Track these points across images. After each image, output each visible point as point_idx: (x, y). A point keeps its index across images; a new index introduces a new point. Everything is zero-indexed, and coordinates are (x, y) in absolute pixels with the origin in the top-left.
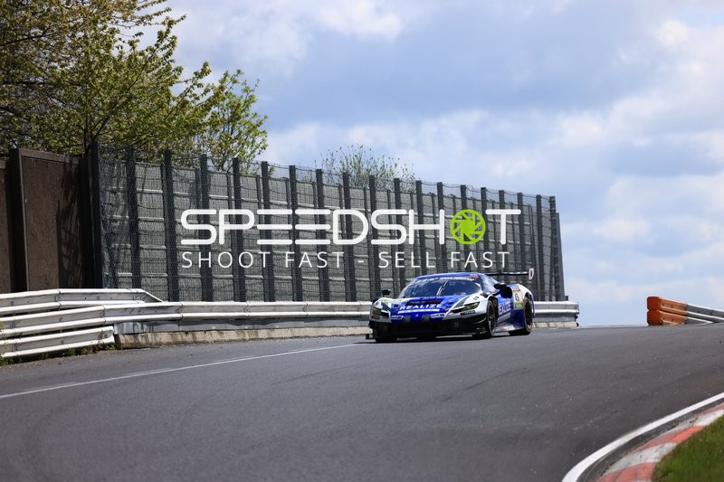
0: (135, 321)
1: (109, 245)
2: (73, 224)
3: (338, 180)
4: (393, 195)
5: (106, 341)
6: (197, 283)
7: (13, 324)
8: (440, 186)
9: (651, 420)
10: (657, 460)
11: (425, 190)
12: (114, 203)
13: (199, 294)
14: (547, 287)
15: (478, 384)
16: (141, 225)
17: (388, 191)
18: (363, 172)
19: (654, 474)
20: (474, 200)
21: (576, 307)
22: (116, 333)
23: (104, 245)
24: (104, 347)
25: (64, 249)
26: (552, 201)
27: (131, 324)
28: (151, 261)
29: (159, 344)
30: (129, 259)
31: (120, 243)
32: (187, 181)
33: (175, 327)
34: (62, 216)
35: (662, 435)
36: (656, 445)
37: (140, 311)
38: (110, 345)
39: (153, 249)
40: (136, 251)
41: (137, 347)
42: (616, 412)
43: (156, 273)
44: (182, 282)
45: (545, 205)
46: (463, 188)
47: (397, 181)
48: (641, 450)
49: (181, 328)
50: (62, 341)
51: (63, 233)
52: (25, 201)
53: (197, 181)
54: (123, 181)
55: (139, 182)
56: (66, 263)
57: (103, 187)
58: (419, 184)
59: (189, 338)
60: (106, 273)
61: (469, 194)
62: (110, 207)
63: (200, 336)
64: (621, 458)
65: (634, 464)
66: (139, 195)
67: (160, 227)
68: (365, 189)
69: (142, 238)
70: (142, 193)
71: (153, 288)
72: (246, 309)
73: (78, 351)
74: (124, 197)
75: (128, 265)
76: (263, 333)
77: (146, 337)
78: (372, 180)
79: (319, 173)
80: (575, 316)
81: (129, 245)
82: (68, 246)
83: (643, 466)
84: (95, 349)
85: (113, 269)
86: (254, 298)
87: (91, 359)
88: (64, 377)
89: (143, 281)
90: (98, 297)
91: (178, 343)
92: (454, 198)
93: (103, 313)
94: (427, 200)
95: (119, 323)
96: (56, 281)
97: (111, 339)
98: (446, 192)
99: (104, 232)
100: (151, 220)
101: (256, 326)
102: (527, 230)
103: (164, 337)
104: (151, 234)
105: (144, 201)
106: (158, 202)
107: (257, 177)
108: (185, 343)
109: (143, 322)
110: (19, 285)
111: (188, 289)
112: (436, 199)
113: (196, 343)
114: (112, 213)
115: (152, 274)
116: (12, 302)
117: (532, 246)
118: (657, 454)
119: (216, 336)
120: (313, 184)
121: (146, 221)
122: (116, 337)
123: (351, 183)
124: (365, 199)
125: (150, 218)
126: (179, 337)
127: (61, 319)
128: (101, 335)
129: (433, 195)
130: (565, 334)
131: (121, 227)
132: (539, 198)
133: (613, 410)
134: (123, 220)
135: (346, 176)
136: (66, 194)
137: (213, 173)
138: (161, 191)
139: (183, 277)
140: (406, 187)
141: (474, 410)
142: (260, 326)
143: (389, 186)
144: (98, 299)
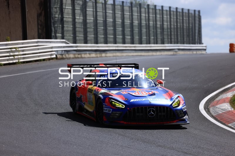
0: (62, 51)
1: (54, 25)
2: (42, 18)
3: (129, 5)
4: (147, 10)
5: (53, 57)
6: (82, 38)
7: (23, 51)
8: (162, 7)
9: (230, 83)
10: (231, 96)
11: (157, 8)
12: (56, 12)
13: (83, 42)
14: (196, 40)
15: (173, 72)
16: (65, 19)
17: (145, 9)
18: (137, 2)
19: (230, 100)
20: (173, 11)
21: (206, 47)
22: (56, 54)
23: (52, 25)
24: (52, 59)
25: (39, 27)
26: (199, 12)
27: (61, 51)
28: (68, 31)
29: (70, 58)
30: (60, 30)
31: (58, 25)
32: (80, 5)
33: (75, 52)
34: (39, 15)
35: (233, 88)
36: (231, 91)
37: (64, 47)
38: (54, 58)
39: (68, 27)
40: (63, 27)
41: (63, 59)
42: (218, 81)
43: (69, 35)
44: (77, 38)
45: (197, 13)
46: (170, 8)
47: (148, 5)
48: (226, 93)
49: (77, 53)
50: (39, 56)
51: (39, 21)
52: (27, 10)
53: (83, 5)
54: (59, 4)
55: (64, 5)
56: (40, 31)
57: (52, 6)
58: (155, 6)
59: (80, 56)
60: (53, 34)
61: (172, 9)
62: (54, 13)
63: (83, 56)
64: (220, 96)
65: (224, 97)
66: (64, 9)
67: (71, 20)
68: (138, 8)
69: (65, 23)
70: (65, 8)
71: (68, 40)
72: (98, 47)
73: (44, 60)
74: (59, 10)
75: (60, 32)
76: (103, 55)
77: (66, 56)
78: (140, 5)
79: (123, 2)
80: (205, 50)
81: (60, 26)
82: (41, 25)
83: (227, 98)
84: (49, 59)
85: (55, 33)
86: (101, 43)
87: (48, 63)
88: (39, 68)
89: (65, 37)
90: (50, 42)
91: (76, 58)
92: (167, 11)
93: (52, 48)
94: (158, 11)
95: (57, 51)
96: (37, 37)
97: (54, 56)
98: (164, 9)
99: (52, 21)
100: (68, 17)
101: (101, 52)
102: (190, 21)
103: (72, 56)
104: (68, 22)
105: (65, 11)
106: (70, 11)
107: (102, 4)
108: (78, 58)
109: (65, 51)
110: (25, 38)
111: (79, 40)
112: (161, 11)
113: (82, 58)
114: (55, 15)
115: (68, 35)
116: (23, 43)
117: (192, 27)
118: (232, 94)
119: (88, 55)
120: (121, 6)
121: (66, 18)
122: (56, 55)
123: (133, 6)
124: (138, 11)
125: (67, 17)
126: (77, 56)
127: (38, 49)
128: (51, 55)
129: (160, 10)
130: (202, 56)
131: (58, 19)
132: (195, 11)
133: (217, 80)
134: (58, 17)
135: (131, 3)
136: (40, 8)
137: (88, 2)
138: (71, 8)
139: (78, 36)
140: (151, 7)
141: (172, 80)
142: (103, 53)
143: (146, 7)
144: (50, 43)
